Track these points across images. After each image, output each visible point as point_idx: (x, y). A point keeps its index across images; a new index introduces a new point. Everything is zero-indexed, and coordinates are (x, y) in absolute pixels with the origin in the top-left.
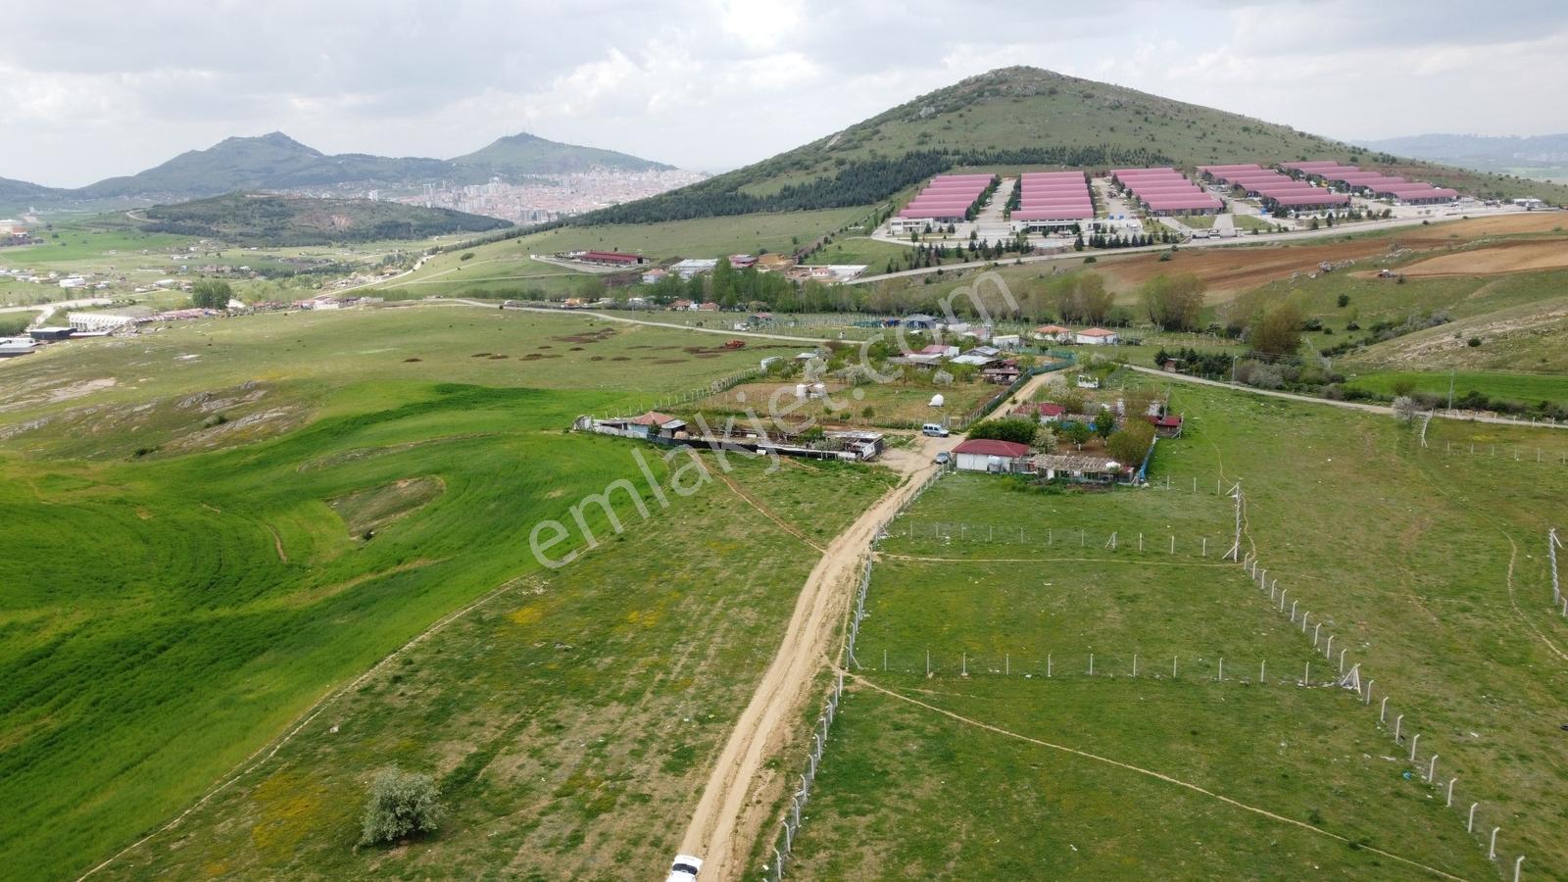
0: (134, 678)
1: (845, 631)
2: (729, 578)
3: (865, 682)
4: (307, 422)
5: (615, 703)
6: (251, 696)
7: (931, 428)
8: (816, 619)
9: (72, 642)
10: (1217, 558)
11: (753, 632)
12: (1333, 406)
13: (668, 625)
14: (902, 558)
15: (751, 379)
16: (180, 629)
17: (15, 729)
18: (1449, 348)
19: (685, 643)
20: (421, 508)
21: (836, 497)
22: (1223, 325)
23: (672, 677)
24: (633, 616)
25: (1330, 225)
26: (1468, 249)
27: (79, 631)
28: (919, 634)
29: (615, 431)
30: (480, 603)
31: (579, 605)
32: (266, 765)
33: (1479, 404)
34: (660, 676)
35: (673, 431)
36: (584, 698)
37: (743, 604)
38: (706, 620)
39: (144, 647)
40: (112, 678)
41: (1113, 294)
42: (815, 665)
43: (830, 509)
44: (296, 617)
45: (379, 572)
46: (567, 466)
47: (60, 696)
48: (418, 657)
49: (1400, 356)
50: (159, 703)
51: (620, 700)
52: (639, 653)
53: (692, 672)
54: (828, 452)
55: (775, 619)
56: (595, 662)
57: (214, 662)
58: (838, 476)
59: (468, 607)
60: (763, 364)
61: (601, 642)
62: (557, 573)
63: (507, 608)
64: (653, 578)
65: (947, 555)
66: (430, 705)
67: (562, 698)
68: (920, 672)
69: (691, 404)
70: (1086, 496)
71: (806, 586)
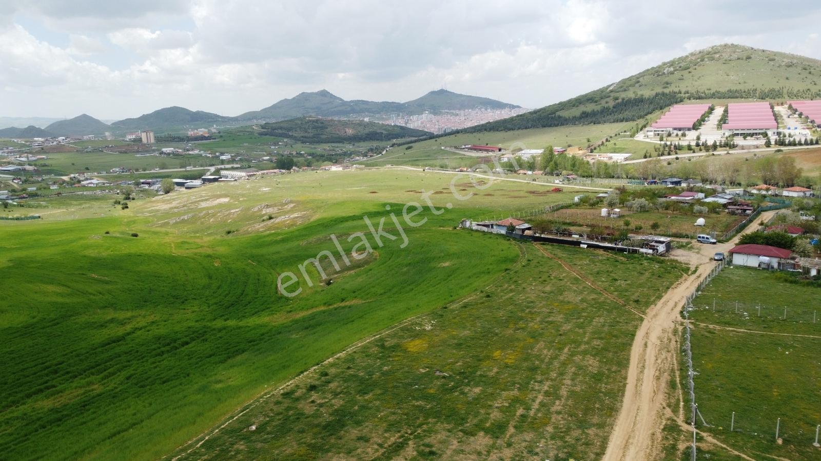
0: (159, 362)
1: (679, 386)
2: (570, 330)
3: (715, 441)
4: (312, 220)
5: (482, 434)
6: (218, 386)
7: (703, 238)
8: (650, 373)
9: (139, 333)
11: (598, 377)
14: (711, 326)
15: (568, 207)
16: (200, 332)
17: (74, 391)
19: (540, 382)
20: (362, 268)
21: (643, 279)
23: (532, 413)
24: (497, 354)
27: (146, 327)
28: (751, 396)
29: (485, 229)
30: (385, 333)
31: (456, 341)
34: (520, 411)
35: (523, 230)
36: (455, 424)
37: (585, 353)
38: (556, 364)
39: (175, 341)
40: (147, 360)
41: (801, 169)
42: (660, 416)
43: (640, 286)
44: (270, 330)
45: (329, 305)
46: (454, 248)
47: (111, 370)
48: (333, 371)
50: (164, 382)
51: (487, 431)
52: (502, 387)
53: (548, 410)
54: (631, 248)
55: (614, 368)
56: (466, 391)
57: (211, 356)
58: (642, 264)
59: (377, 335)
60: (576, 199)
61: (471, 373)
62: (442, 316)
63: (404, 338)
64: (511, 326)
65: (750, 328)
66: (331, 415)
67: (437, 422)
68: (768, 437)
69: (534, 217)
71: (635, 342)
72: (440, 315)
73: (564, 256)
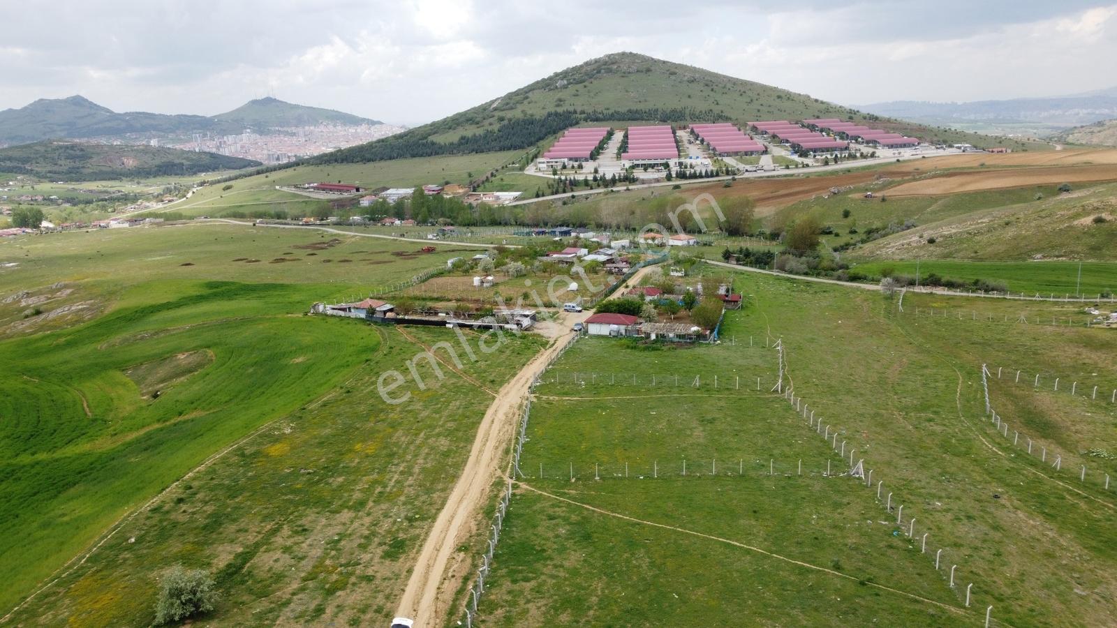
1: (512, 451)
2: (428, 417)
3: (527, 487)
4: (106, 312)
5: (346, 510)
6: (66, 519)
7: (570, 306)
8: (491, 443)
10: (768, 391)
11: (446, 455)
12: (841, 285)
13: (385, 452)
14: (551, 398)
15: (440, 274)
16: (7, 470)
18: (915, 245)
19: (397, 465)
20: (196, 373)
21: (504, 356)
22: (768, 231)
23: (388, 489)
24: (358, 447)
25: (836, 162)
26: (926, 178)
28: (564, 451)
29: (342, 313)
30: (243, 442)
31: (317, 441)
32: (78, 569)
33: (935, 282)
34: (379, 489)
35: (385, 312)
36: (323, 507)
37: (439, 435)
38: (412, 447)
42: (491, 476)
43: (499, 365)
44: (100, 457)
45: (164, 422)
46: (307, 340)
48: (196, 484)
49: (884, 250)
51: (349, 508)
52: (363, 473)
53: (402, 486)
55: (462, 445)
56: (331, 481)
57: (35, 494)
59: (234, 445)
60: (449, 263)
61: (335, 466)
62: (301, 418)
63: (263, 444)
64: (372, 419)
65: (583, 395)
66: (206, 518)
67: (306, 509)
68: (566, 478)
69: (398, 293)
70: (678, 351)
71: (484, 420)
72: (298, 417)
73: (428, 338)
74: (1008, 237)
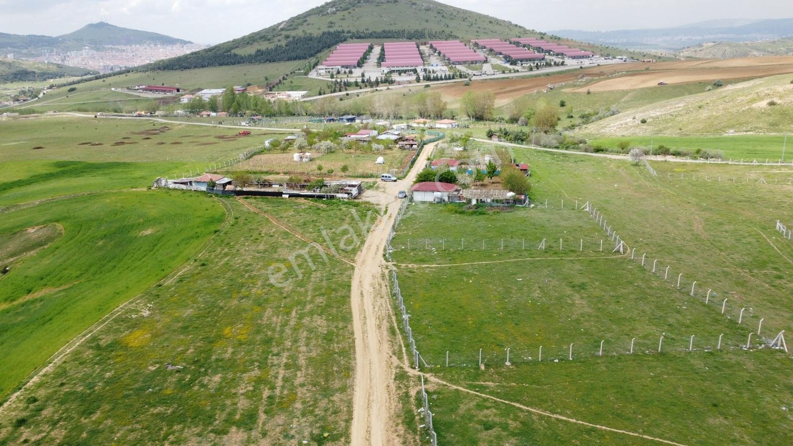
1: (398, 331)
2: (293, 291)
3: (437, 380)
5: (234, 429)
7: (386, 177)
8: (372, 322)
10: (609, 252)
11: (328, 338)
12: (590, 156)
13: (258, 338)
14: (410, 266)
15: (261, 152)
18: (631, 124)
19: (278, 355)
20: (46, 247)
22: (507, 117)
24: (227, 331)
25: (538, 69)
28: (454, 328)
29: (184, 187)
30: (97, 329)
31: (180, 324)
33: (665, 152)
34: (266, 393)
35: (224, 185)
36: (204, 425)
37: (311, 313)
38: (288, 331)
42: (389, 366)
45: (12, 300)
46: (154, 212)
49: (607, 129)
51: (239, 424)
52: (242, 368)
53: (292, 384)
54: (329, 194)
55: (341, 325)
56: (206, 382)
58: (340, 210)
59: (87, 334)
60: (266, 143)
61: (206, 359)
62: (158, 296)
63: (121, 332)
64: (234, 295)
65: (439, 262)
67: (184, 428)
68: (474, 366)
69: (230, 168)
70: (502, 214)
71: (352, 293)
72: (155, 295)
73: (269, 208)
74: (703, 117)
